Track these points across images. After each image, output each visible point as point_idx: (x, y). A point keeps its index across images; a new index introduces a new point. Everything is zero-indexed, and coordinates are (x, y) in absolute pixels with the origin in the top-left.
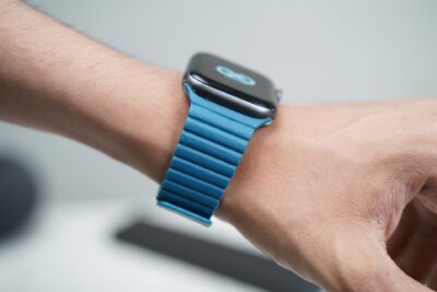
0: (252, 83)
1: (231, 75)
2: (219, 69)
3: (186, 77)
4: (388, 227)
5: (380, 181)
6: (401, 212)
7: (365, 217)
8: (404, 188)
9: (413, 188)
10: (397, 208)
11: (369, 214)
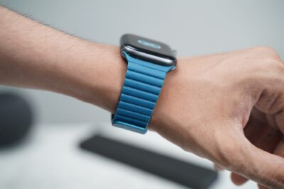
0: (159, 47)
1: (147, 44)
2: (139, 41)
3: (122, 47)
4: (243, 121)
5: (237, 96)
6: (250, 112)
7: (231, 117)
8: (250, 98)
9: (255, 97)
10: (247, 111)
11: (233, 115)
